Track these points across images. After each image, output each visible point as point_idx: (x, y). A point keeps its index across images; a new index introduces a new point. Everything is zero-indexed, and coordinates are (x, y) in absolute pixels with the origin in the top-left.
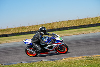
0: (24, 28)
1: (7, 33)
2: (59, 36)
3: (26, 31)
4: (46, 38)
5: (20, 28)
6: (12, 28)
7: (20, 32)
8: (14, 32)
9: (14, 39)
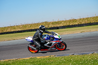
0: (75, 20)
1: (58, 26)
2: (57, 34)
3: (77, 24)
4: (45, 36)
5: (70, 21)
6: (63, 21)
7: (71, 24)
8: (65, 24)
9: (64, 31)
